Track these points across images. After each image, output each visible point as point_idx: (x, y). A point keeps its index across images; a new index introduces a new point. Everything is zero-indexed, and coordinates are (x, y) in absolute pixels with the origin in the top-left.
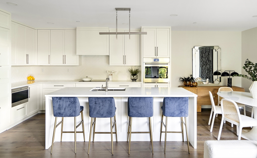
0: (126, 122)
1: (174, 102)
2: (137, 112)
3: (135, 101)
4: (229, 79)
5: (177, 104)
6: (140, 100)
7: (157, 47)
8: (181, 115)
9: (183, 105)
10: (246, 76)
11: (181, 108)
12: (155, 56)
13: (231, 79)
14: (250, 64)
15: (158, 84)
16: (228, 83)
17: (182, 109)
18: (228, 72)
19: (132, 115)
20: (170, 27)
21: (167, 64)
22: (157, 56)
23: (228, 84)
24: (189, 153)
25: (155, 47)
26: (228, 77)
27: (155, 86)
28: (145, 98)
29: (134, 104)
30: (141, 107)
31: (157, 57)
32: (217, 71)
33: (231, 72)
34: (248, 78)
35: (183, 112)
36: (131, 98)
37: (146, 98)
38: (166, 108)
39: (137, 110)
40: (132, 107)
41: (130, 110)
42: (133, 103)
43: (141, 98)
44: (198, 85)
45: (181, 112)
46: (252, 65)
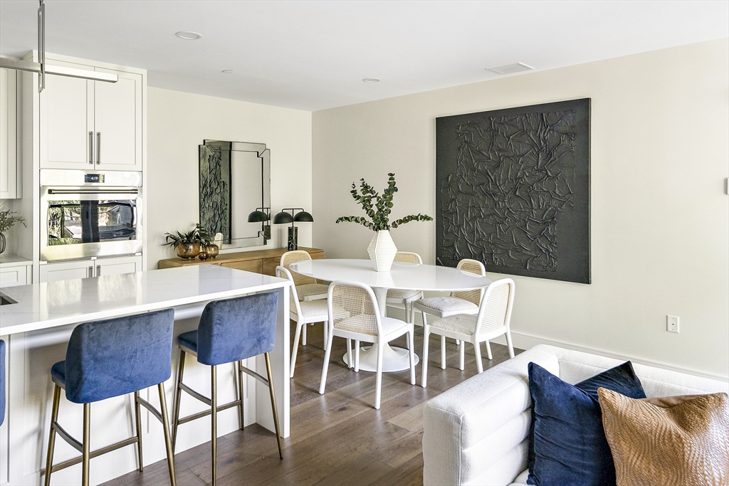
0: (34, 433)
1: (243, 312)
2: (115, 378)
3: (110, 335)
4: (290, 230)
5: (250, 317)
6: (134, 328)
7: (99, 134)
8: (258, 349)
9: (266, 316)
10: (363, 219)
11: (261, 327)
12: (91, 162)
13: (296, 229)
14: (368, 192)
15: (99, 262)
16: (289, 240)
17: (263, 330)
18: (290, 212)
19: (93, 393)
20: (144, 72)
21: (135, 191)
22: (98, 163)
23: (289, 244)
24: (281, 458)
25: (91, 134)
26: (290, 225)
27: (91, 268)
28: (150, 315)
29: (106, 348)
30: (135, 352)
31: (97, 167)
32: (261, 210)
33: (296, 212)
34: (367, 224)
35: (264, 338)
36: (91, 327)
37: (154, 316)
38: (214, 338)
39: (117, 370)
40: (96, 360)
41: (84, 377)
42: (99, 346)
43: (138, 320)
44: (220, 252)
45: (259, 341)
46: (370, 194)
